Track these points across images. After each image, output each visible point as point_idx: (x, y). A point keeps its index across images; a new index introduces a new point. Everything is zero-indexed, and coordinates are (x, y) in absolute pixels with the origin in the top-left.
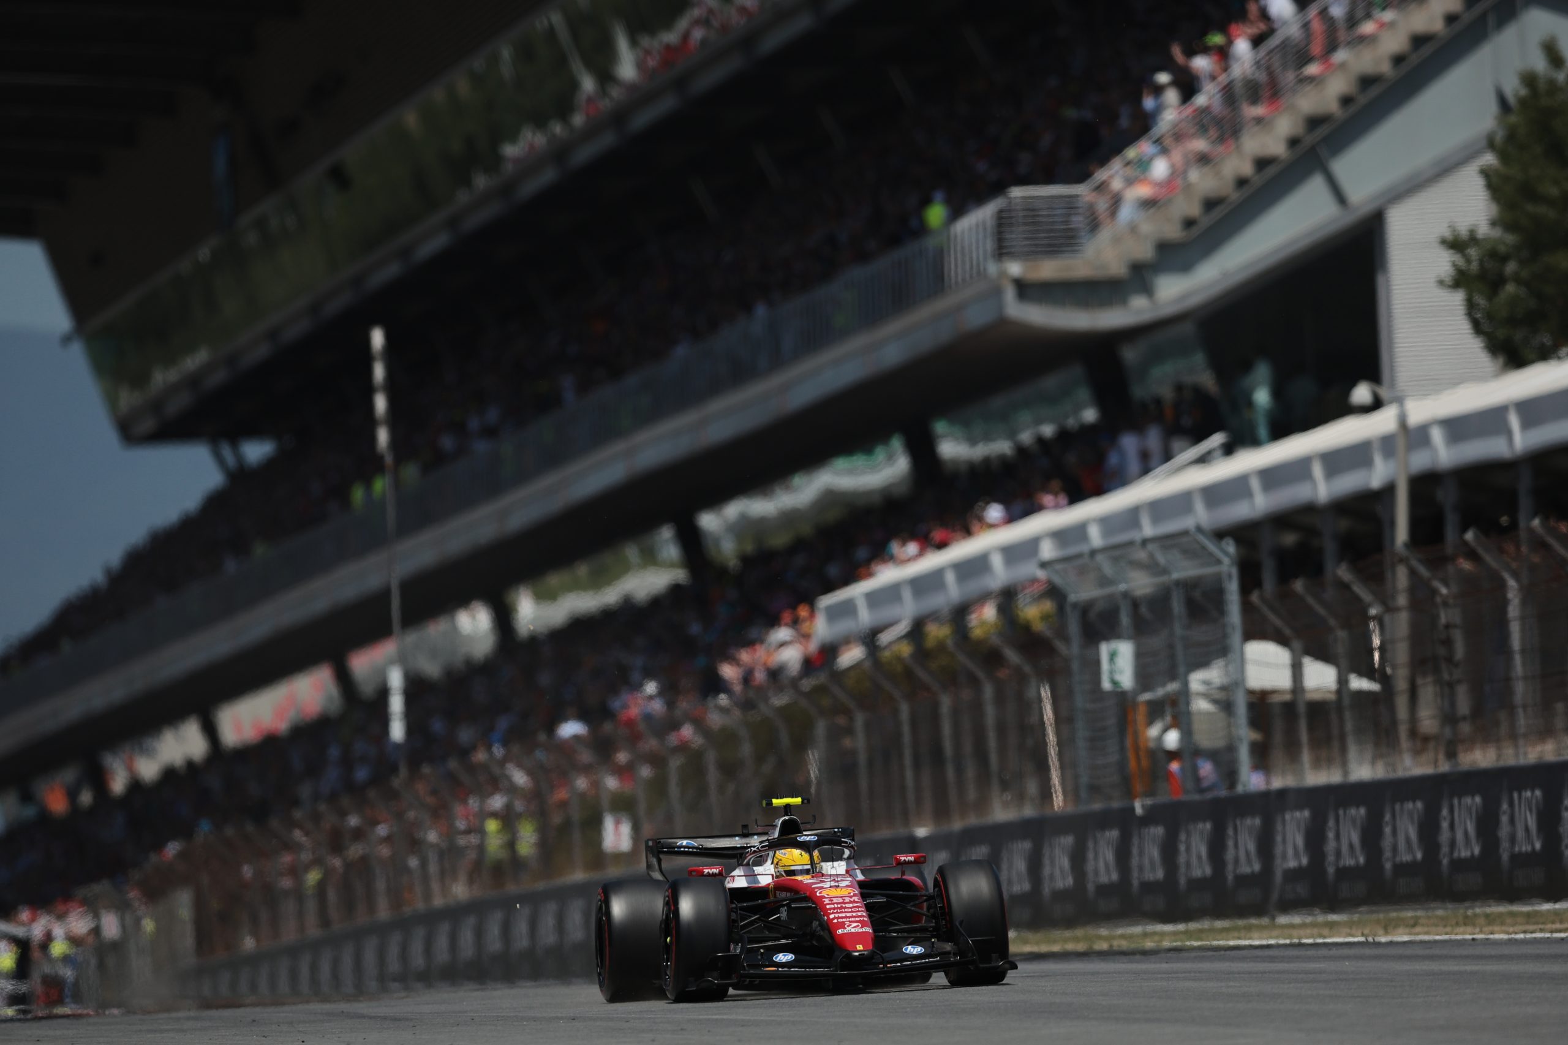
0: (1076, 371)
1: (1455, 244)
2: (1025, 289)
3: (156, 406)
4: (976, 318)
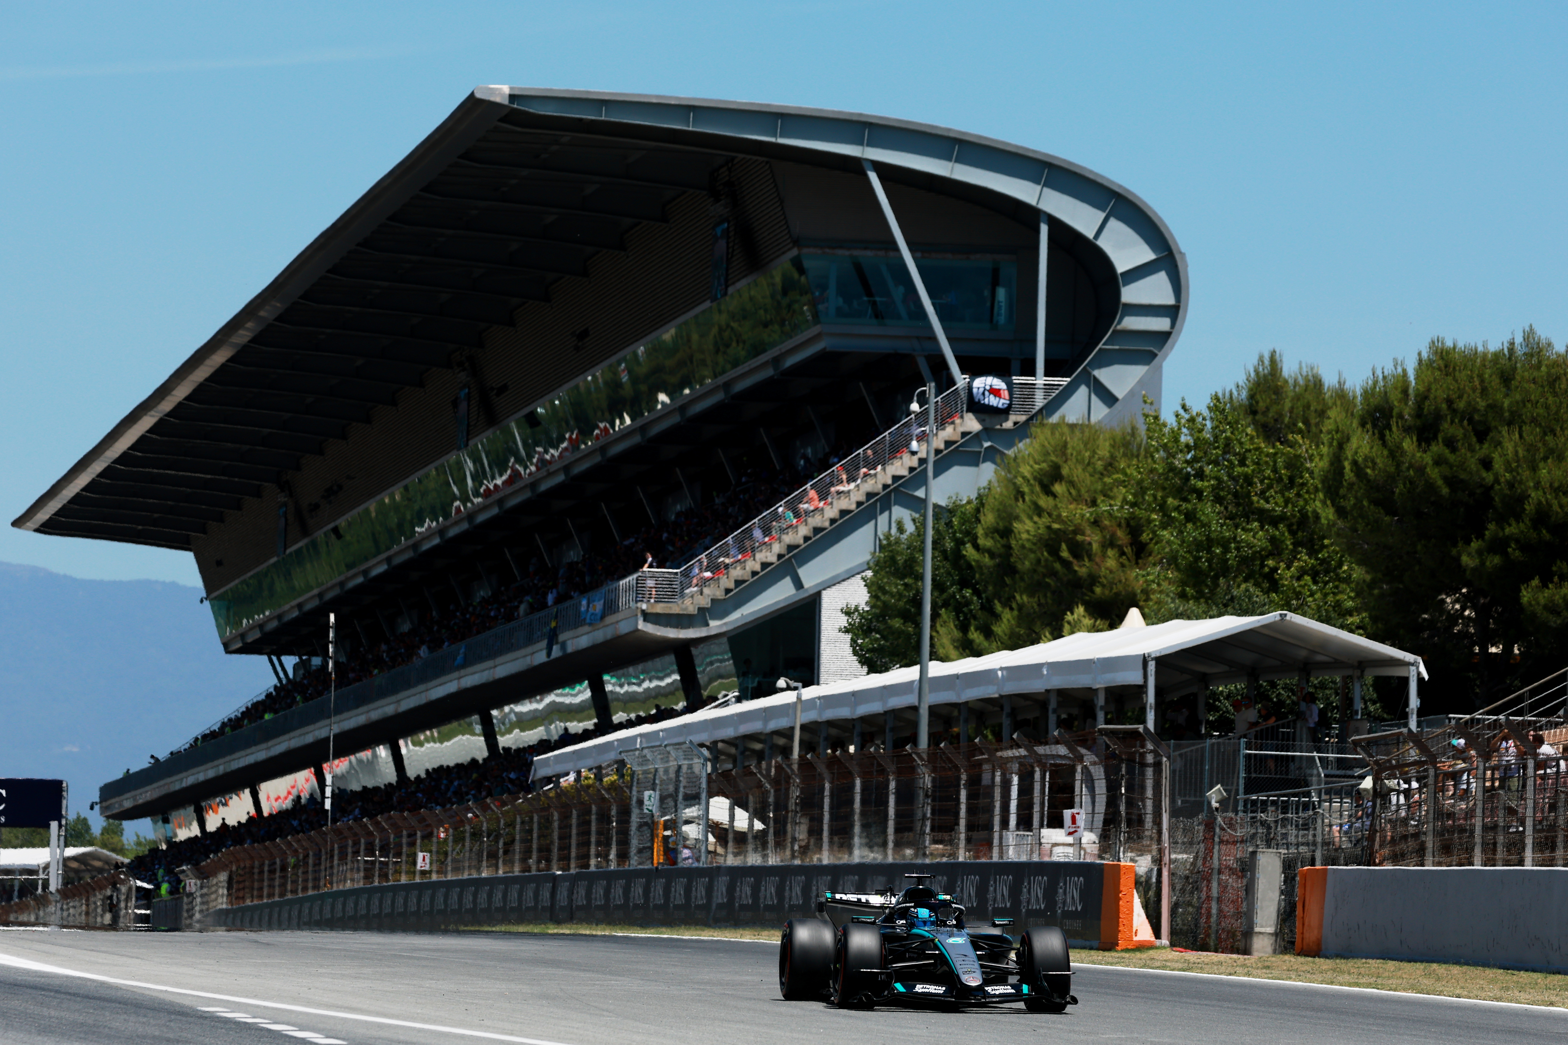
0: (671, 658)
1: (848, 613)
2: (647, 617)
3: (242, 636)
4: (624, 628)
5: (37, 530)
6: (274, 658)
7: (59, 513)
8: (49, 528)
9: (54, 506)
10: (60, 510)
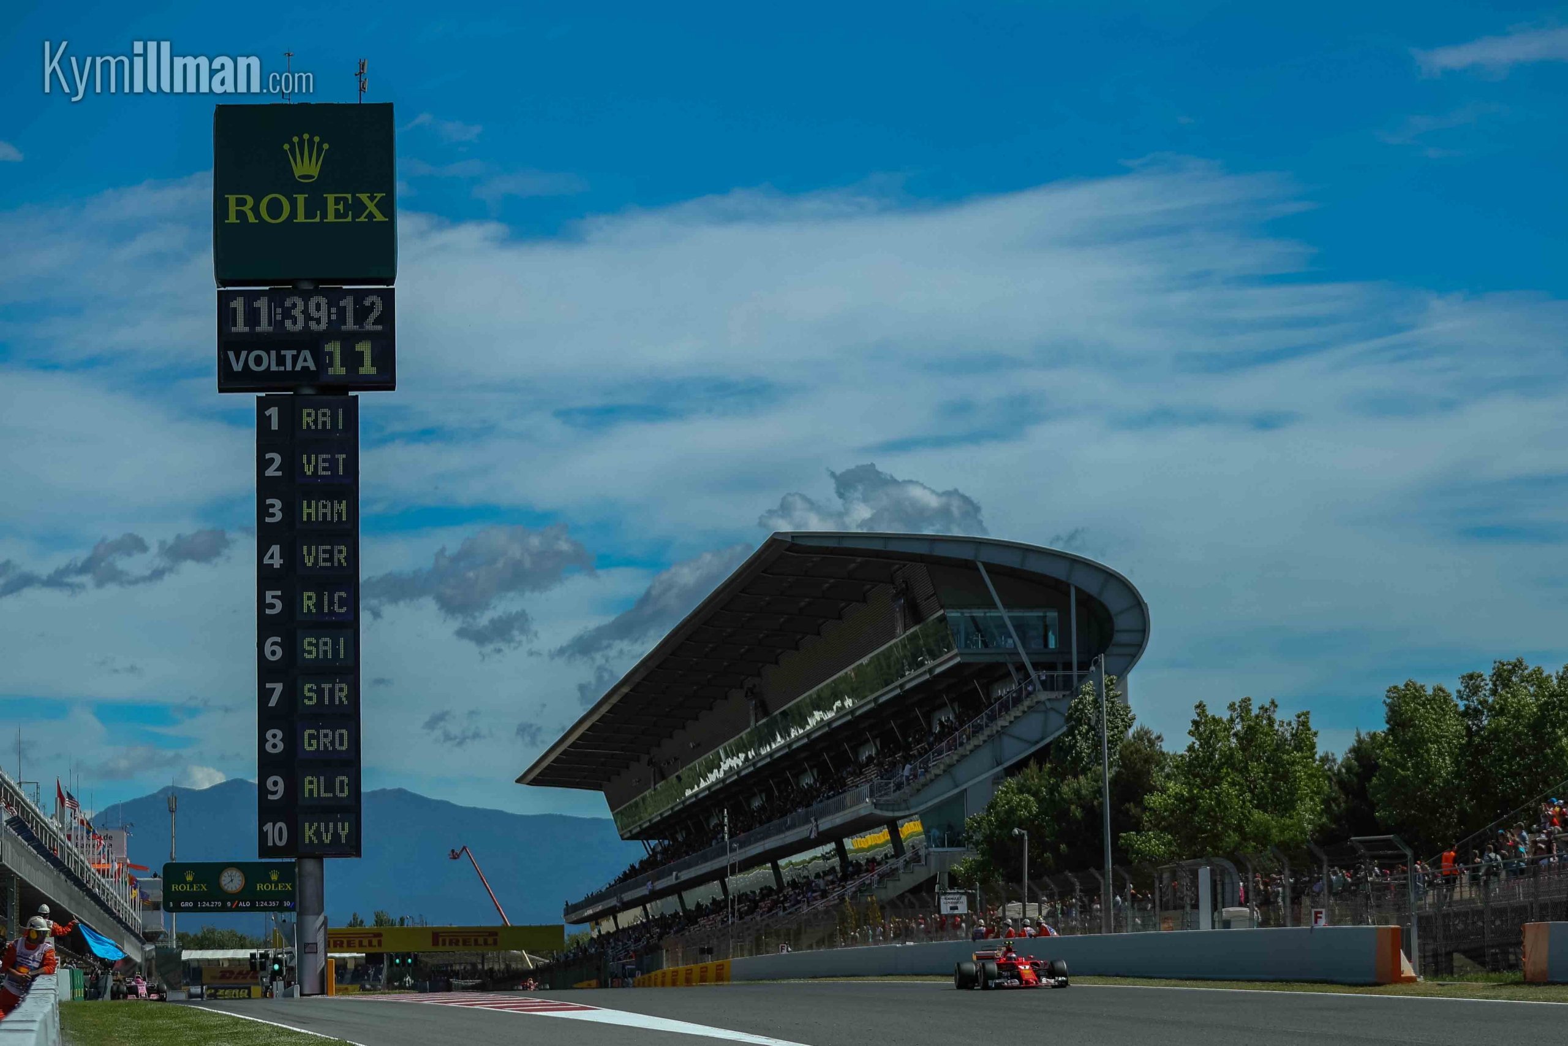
3: (630, 832)
5: (528, 784)
6: (645, 842)
7: (540, 774)
8: (535, 782)
9: (537, 771)
10: (540, 773)
